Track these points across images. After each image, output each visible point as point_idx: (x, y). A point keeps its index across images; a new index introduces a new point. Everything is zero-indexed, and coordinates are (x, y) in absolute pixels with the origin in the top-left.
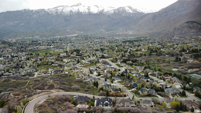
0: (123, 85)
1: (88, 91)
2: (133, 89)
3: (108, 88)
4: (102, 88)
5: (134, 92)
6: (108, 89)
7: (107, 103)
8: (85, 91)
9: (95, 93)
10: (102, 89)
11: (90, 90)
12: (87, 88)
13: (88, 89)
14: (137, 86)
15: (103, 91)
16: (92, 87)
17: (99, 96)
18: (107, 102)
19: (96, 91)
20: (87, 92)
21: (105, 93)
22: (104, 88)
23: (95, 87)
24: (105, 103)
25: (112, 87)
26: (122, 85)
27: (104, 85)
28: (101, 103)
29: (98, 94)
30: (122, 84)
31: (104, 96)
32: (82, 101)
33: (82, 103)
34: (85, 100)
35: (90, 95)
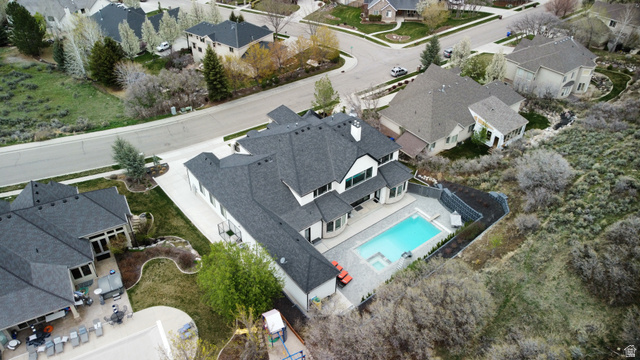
4: (110, 43)
5: (331, 17)
22: (132, 43)
23: (15, 59)
24: (340, 187)
31: (188, 111)
32: (43, 294)
33: (48, 319)
34: (68, 251)
35: (41, 140)
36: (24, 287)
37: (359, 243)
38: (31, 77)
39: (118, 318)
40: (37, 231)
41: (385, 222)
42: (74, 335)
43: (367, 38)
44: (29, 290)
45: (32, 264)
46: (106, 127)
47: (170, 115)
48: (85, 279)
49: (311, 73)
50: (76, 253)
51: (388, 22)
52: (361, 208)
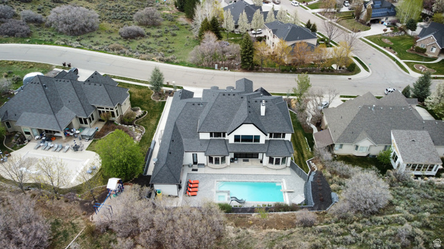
0: (316, 11)
1: (139, 35)
2: (376, 30)
3: (250, 20)
4: (214, 20)
5: (386, 41)
6: (248, 26)
7: (247, 139)
8: (126, 38)
9: (176, 46)
10: (214, 26)
11: (154, 31)
12: (140, 24)
13: (141, 29)
14: (394, 14)
15: (219, 37)
16: (166, 17)
17: (199, 65)
18: (249, 130)
19: (182, 36)
20: (135, 44)
21: (236, 48)
22: (228, 23)
23: (182, 19)
24: (231, 139)
25: (271, 18)
26: (310, 11)
27: (225, 9)
28: (205, 136)
29: (191, 55)
30: (313, 7)
31: (225, 70)
32: (55, 121)
33: (56, 134)
34: (81, 108)
35: (142, 59)
36: (51, 114)
37: (224, 179)
38: (178, 30)
39: (76, 148)
40: (74, 93)
41: (253, 177)
42: (56, 146)
43: (398, 62)
44: (52, 116)
45: (64, 106)
46: (177, 64)
47: (214, 69)
48: (84, 125)
49: (325, 72)
50: (83, 110)
51: (430, 56)
52: (248, 161)
